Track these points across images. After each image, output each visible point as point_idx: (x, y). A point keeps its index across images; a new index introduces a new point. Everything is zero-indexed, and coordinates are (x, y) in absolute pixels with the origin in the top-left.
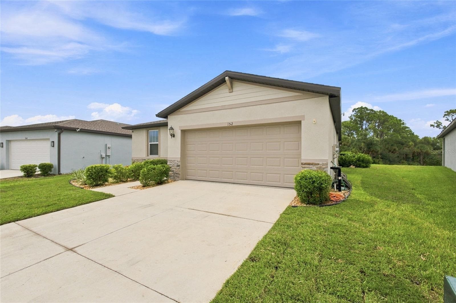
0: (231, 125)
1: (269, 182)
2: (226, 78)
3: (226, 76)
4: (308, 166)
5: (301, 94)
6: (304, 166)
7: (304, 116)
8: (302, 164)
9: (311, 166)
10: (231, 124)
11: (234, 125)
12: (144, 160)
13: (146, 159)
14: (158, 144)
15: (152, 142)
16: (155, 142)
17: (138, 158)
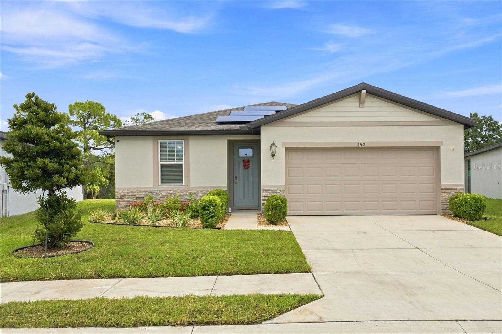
0: (362, 146)
1: (403, 211)
2: (363, 91)
3: (364, 90)
4: (448, 191)
5: (440, 120)
6: (443, 191)
7: (442, 142)
8: (442, 189)
9: (450, 191)
10: (363, 144)
11: (366, 145)
12: (150, 192)
13: (154, 191)
14: (182, 165)
15: (168, 160)
16: (175, 161)
17: (133, 190)
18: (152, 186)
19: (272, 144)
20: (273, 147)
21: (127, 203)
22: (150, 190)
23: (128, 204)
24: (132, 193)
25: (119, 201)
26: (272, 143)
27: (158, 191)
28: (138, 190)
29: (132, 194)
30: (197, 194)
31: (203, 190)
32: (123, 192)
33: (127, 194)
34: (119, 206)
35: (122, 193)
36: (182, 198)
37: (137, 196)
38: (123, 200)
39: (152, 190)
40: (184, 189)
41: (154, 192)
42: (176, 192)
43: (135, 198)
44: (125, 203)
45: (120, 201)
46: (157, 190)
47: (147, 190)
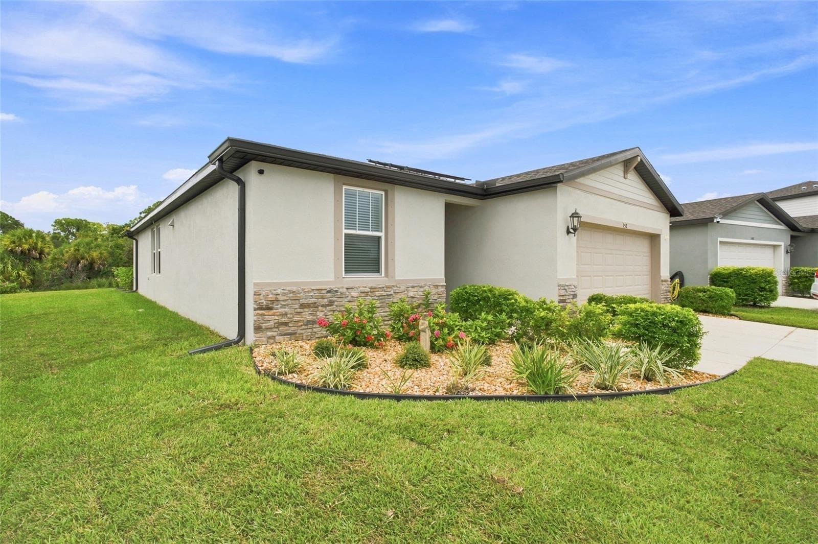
0: (625, 228)
5: (660, 206)
7: (662, 230)
10: (626, 225)
11: (628, 228)
12: (329, 292)
13: (337, 289)
14: (379, 238)
15: (357, 228)
16: (369, 230)
17: (294, 289)
18: (331, 278)
19: (573, 214)
20: (575, 218)
21: (280, 317)
22: (328, 287)
23: (285, 320)
24: (291, 295)
25: (264, 315)
26: (574, 211)
27: (345, 290)
28: (305, 287)
29: (292, 297)
30: (406, 292)
31: (415, 285)
32: (272, 294)
33: (280, 298)
34: (264, 326)
35: (271, 296)
36: (384, 300)
37: (303, 301)
38: (272, 312)
39: (332, 287)
40: (386, 285)
41: (336, 291)
42: (375, 290)
43: (297, 306)
44: (276, 317)
45: (266, 314)
46: (343, 288)
47: (323, 287)
